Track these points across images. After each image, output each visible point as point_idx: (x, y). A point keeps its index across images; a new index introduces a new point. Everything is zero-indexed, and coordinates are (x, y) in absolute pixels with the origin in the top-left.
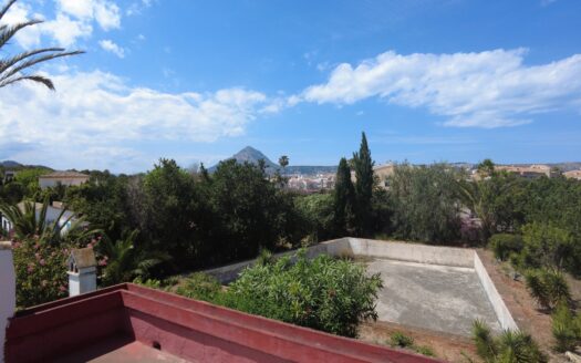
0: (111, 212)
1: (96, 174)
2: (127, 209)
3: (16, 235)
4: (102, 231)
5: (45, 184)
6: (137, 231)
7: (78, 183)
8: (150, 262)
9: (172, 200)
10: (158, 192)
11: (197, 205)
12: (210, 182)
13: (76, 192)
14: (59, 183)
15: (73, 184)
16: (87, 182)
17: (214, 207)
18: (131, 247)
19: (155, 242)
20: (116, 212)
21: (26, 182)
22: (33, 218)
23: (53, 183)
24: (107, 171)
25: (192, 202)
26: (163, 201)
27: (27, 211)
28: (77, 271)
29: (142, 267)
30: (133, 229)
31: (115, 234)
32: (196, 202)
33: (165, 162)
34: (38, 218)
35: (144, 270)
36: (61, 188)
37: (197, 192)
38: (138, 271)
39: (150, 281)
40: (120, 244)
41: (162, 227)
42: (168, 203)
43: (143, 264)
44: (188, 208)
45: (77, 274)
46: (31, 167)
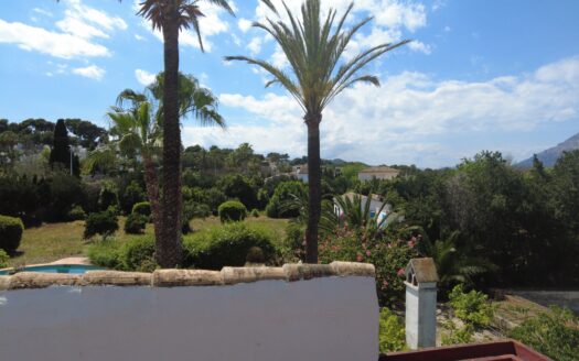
0: (429, 209)
1: (404, 169)
2: (446, 207)
3: (346, 224)
4: (421, 229)
5: (363, 178)
6: (457, 232)
7: (390, 177)
8: (473, 269)
9: (499, 200)
10: (481, 190)
11: (530, 207)
12: (547, 178)
13: (388, 186)
14: (374, 177)
15: (386, 178)
16: (398, 176)
17: (557, 212)
18: (453, 250)
19: (479, 247)
20: (435, 209)
21: (349, 176)
22: (359, 210)
23: (369, 177)
24: (413, 166)
25: (524, 204)
26: (487, 200)
27: (355, 202)
28: (415, 284)
29: (463, 274)
30: (452, 229)
31: (433, 233)
32: (529, 202)
33: (488, 155)
34: (363, 210)
35: (466, 278)
36: (376, 181)
37: (531, 191)
38: (459, 278)
39: (474, 292)
40: (439, 244)
41: (484, 229)
42: (495, 203)
43: (465, 270)
44: (518, 210)
45: (417, 288)
46: (352, 164)
